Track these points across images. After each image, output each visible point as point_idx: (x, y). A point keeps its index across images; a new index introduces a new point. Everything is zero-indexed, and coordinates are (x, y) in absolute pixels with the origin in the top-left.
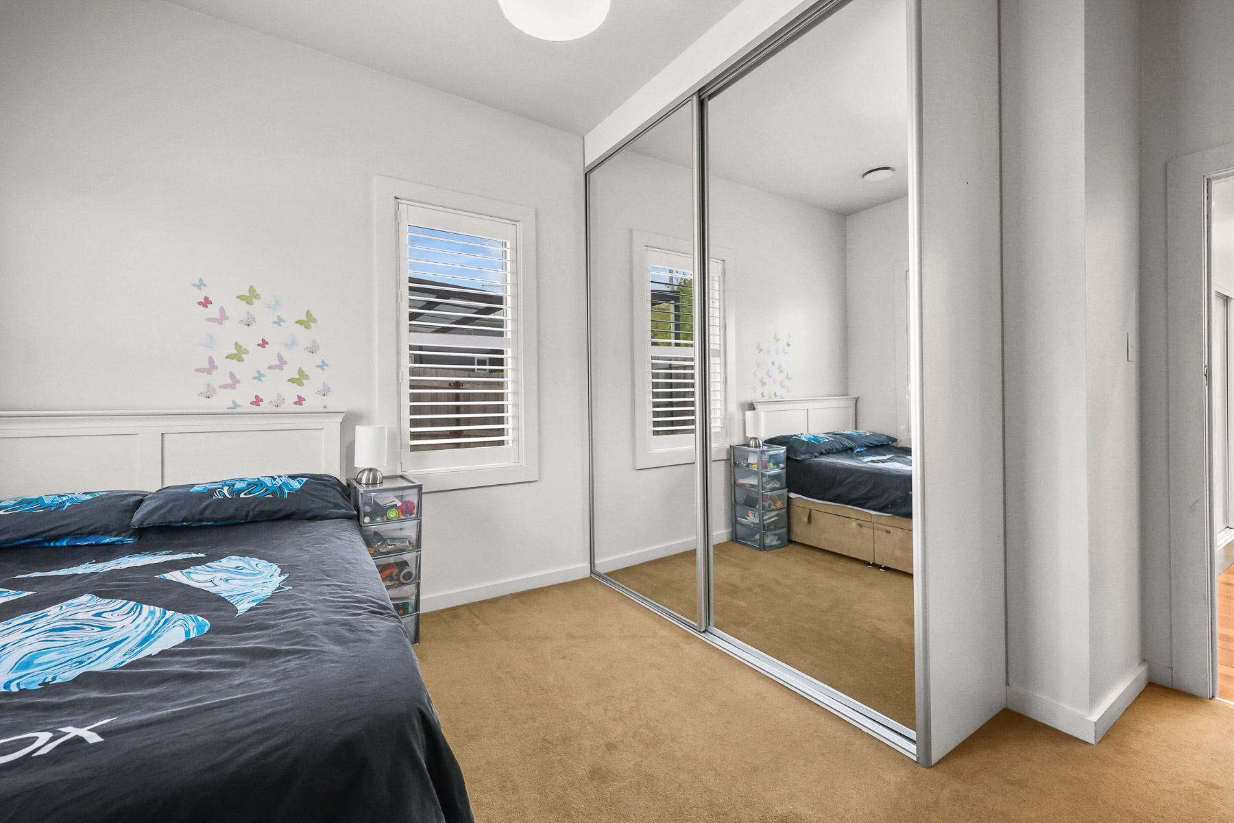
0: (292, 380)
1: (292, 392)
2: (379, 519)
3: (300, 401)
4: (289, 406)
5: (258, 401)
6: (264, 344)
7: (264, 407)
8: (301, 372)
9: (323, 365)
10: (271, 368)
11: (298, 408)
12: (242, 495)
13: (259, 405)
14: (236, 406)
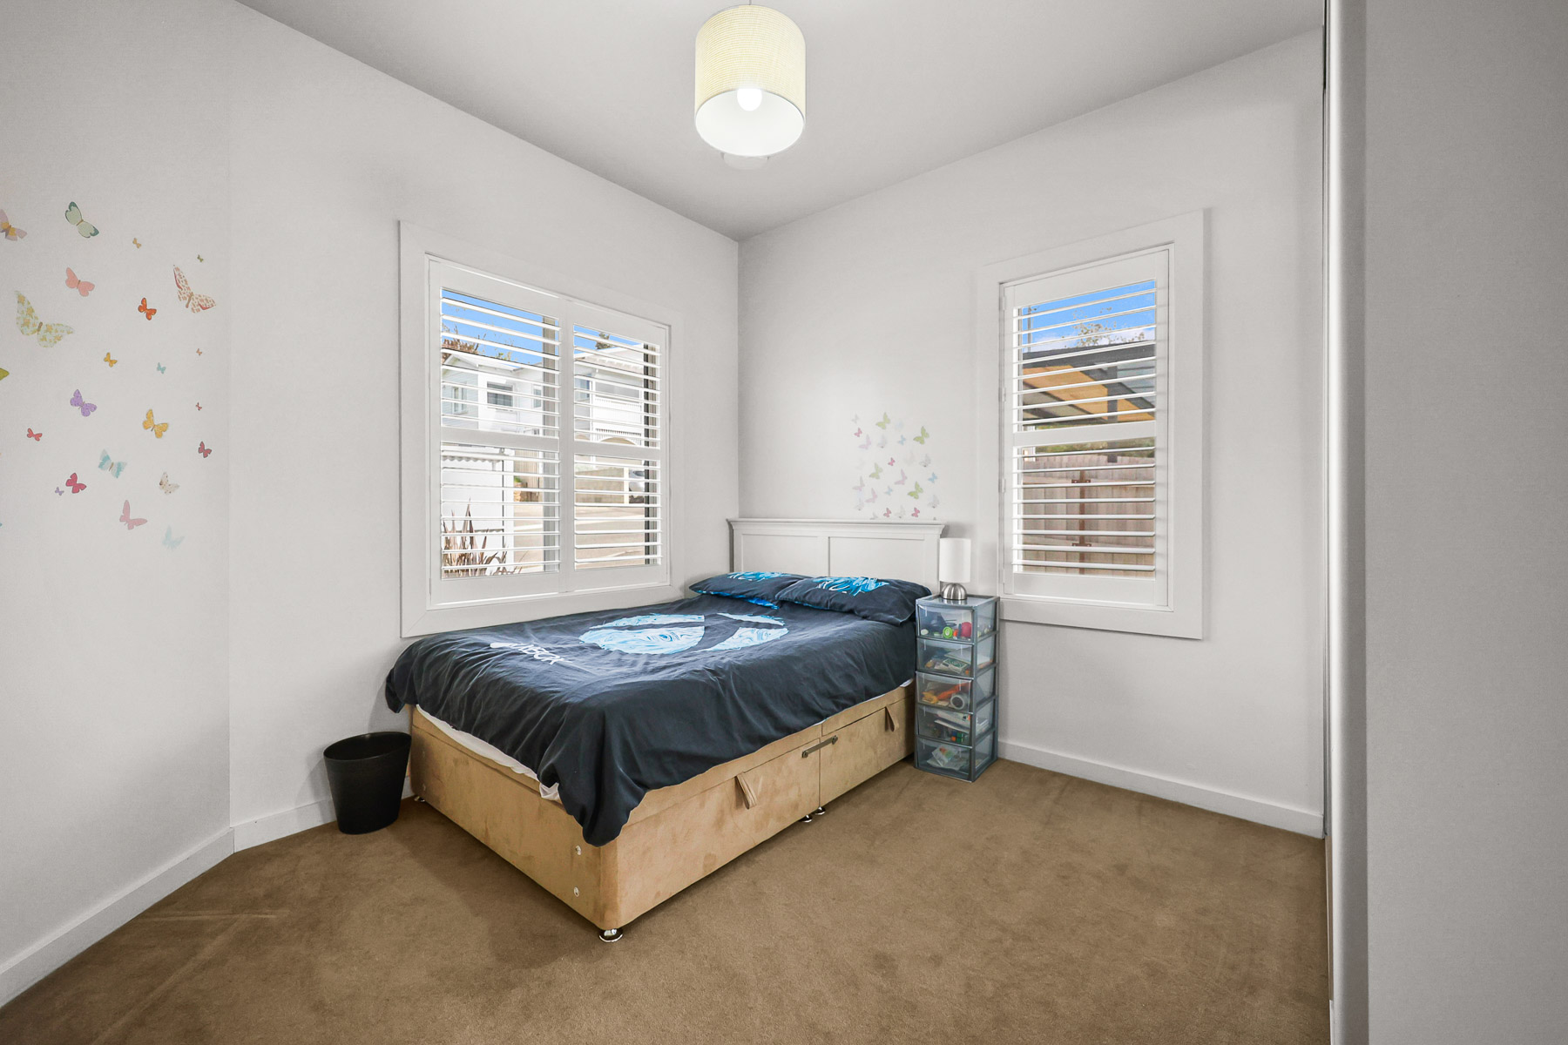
0: (911, 494)
1: (911, 504)
2: (936, 635)
3: (916, 513)
4: (908, 518)
5: (888, 513)
6: (892, 462)
7: (893, 518)
8: (917, 485)
9: (933, 478)
10: (897, 483)
11: (914, 520)
12: (831, 589)
13: (888, 516)
14: (875, 517)
